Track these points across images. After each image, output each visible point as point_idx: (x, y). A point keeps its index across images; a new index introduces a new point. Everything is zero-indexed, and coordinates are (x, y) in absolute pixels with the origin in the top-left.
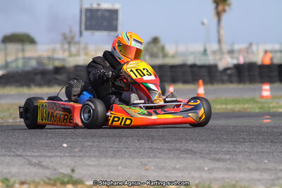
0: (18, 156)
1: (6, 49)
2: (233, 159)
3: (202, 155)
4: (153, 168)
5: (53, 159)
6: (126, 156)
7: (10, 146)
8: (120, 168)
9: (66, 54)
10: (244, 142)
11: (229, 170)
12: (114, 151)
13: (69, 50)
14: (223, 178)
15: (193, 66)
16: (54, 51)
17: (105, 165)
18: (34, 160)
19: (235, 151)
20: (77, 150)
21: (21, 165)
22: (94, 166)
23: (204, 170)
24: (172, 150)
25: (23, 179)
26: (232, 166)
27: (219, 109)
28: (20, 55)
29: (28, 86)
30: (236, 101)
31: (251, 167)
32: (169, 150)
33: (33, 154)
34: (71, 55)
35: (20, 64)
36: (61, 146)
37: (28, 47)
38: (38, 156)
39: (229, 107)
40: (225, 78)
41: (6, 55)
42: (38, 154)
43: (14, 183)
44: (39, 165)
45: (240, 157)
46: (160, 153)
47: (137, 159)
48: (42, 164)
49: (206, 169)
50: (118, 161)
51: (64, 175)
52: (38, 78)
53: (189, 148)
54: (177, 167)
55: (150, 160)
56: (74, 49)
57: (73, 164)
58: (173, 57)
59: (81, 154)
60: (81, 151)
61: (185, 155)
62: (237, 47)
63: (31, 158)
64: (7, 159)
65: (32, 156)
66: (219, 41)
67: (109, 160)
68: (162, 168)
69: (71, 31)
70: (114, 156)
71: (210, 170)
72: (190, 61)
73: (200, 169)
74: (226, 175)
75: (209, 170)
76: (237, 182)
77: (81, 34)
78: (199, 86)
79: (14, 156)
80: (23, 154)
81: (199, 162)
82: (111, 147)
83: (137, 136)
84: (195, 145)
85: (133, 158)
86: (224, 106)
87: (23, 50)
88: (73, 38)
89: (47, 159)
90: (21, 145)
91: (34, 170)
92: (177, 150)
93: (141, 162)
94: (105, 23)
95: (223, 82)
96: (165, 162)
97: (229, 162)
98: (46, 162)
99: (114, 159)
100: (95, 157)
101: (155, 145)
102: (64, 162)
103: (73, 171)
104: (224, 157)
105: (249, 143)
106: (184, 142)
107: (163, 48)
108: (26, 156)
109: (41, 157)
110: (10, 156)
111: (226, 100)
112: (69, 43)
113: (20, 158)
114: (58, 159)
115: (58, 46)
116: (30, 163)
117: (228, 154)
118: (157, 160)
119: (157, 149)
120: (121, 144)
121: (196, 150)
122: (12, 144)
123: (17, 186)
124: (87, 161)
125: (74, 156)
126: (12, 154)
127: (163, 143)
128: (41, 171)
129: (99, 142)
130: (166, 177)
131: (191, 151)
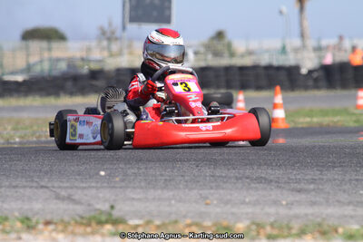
0: (42, 187)
1: (27, 48)
2: (318, 189)
3: (278, 183)
4: (215, 202)
5: (86, 192)
6: (181, 186)
7: (32, 174)
8: (173, 202)
9: (106, 54)
10: (334, 167)
11: (313, 204)
12: (166, 180)
13: (109, 49)
14: (306, 215)
15: (269, 68)
16: (89, 50)
17: (154, 199)
18: (63, 193)
19: (323, 179)
20: (117, 179)
21: (47, 199)
22: (139, 200)
23: (282, 205)
24: (241, 178)
25: (49, 217)
26: (318, 199)
27: (302, 123)
28: (46, 55)
29: (57, 94)
30: (324, 113)
31: (342, 200)
32: (237, 179)
33: (61, 184)
34: (111, 55)
35: (46, 66)
36: (98, 174)
37: (55, 45)
38: (67, 187)
39: (315, 120)
40: (311, 83)
41: (28, 55)
42: (68, 185)
43: (37, 223)
44: (69, 199)
45: (327, 187)
46: (224, 182)
47: (195, 191)
48: (73, 197)
49: (284, 203)
50: (171, 193)
51: (101, 212)
52: (69, 84)
53: (263, 175)
54: (247, 200)
55: (212, 191)
56: (115, 47)
57: (113, 197)
58: (242, 56)
59: (123, 184)
60: (122, 181)
61: (257, 185)
62: (324, 43)
63: (58, 191)
64: (28, 192)
65: (60, 187)
66: (302, 36)
67: (160, 192)
68: (227, 203)
69: (110, 24)
70: (165, 187)
71: (290, 205)
72: (264, 60)
73: (276, 203)
74: (310, 211)
75: (287, 204)
76: (324, 219)
77: (124, 28)
78: (276, 94)
79: (36, 188)
80: (49, 185)
81: (274, 194)
82: (162, 175)
83: (195, 160)
84: (270, 171)
85: (191, 189)
86: (308, 119)
87: (50, 49)
88: (113, 33)
89: (79, 192)
90: (46, 173)
91: (63, 206)
92: (247, 178)
93: (201, 195)
94: (155, 14)
95: (306, 88)
96: (231, 195)
97: (313, 193)
98: (78, 195)
99: (165, 191)
100: (142, 188)
101: (218, 172)
102: (101, 195)
103: (112, 207)
104: (306, 187)
105: (340, 169)
106: (255, 168)
107: (229, 46)
108: (53, 187)
109: (71, 188)
110: (31, 187)
111: (311, 111)
112: (109, 39)
113: (45, 190)
114: (93, 192)
115: (94, 44)
116: (58, 197)
117: (312, 183)
118: (221, 191)
119: (222, 176)
120: (175, 170)
121: (272, 177)
122: (35, 171)
123: (41, 227)
124: (130, 194)
125: (114, 187)
126: (35, 184)
127: (229, 170)
128: (71, 206)
129: (146, 168)
130: (233, 214)
131: (265, 179)
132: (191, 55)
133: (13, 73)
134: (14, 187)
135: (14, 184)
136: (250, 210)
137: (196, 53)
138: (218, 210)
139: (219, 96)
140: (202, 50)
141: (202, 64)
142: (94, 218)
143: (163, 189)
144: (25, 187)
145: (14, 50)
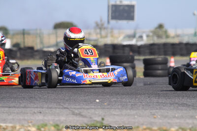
0: (65, 108)
1: (56, 33)
3: (193, 107)
4: (159, 117)
5: (89, 111)
6: (140, 108)
7: (59, 101)
8: (136, 116)
9: (99, 36)
12: (132, 105)
13: (100, 34)
16: (90, 34)
17: (126, 115)
18: (76, 111)
20: (106, 104)
22: (117, 115)
23: (196, 118)
24: (173, 104)
32: (171, 104)
33: (75, 107)
34: (102, 37)
36: (95, 101)
41: (57, 37)
42: (79, 107)
43: (63, 127)
44: (80, 115)
46: (164, 106)
47: (148, 111)
48: (82, 114)
50: (135, 112)
51: (97, 122)
53: (185, 102)
54: (177, 116)
55: (157, 111)
56: (103, 33)
57: (104, 114)
58: (173, 37)
59: (109, 107)
60: (109, 105)
61: (182, 108)
63: (74, 110)
64: (58, 111)
67: (129, 111)
68: (166, 117)
69: (101, 21)
70: (132, 109)
73: (192, 117)
77: (108, 22)
79: (62, 108)
80: (69, 107)
81: (191, 112)
82: (130, 102)
83: (147, 94)
84: (189, 100)
85: (145, 110)
88: (103, 25)
89: (85, 111)
90: (67, 100)
91: (76, 118)
92: (176, 104)
93: (151, 113)
94: (125, 15)
96: (168, 113)
98: (84, 112)
99: (132, 111)
100: (119, 109)
101: (160, 101)
102: (97, 113)
103: (103, 119)
106: (181, 98)
107: (166, 32)
108: (71, 108)
109: (81, 109)
110: (59, 108)
112: (101, 29)
113: (67, 110)
114: (93, 111)
115: (92, 31)
116: (74, 114)
118: (162, 111)
119: (162, 103)
120: (137, 99)
121: (190, 104)
122: (61, 100)
124: (113, 112)
125: (104, 108)
126: (61, 106)
127: (166, 99)
128: (81, 119)
129: (121, 98)
130: (169, 123)
131: (186, 104)
132: (145, 37)
133: (49, 47)
134: (51, 108)
135: (50, 106)
136: (178, 121)
137: (148, 36)
138: (161, 121)
139: (160, 59)
140: (151, 34)
141: (151, 42)
142: (93, 125)
143: (130, 109)
144: (56, 108)
145: (49, 35)
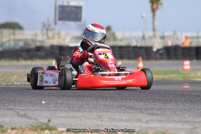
0: (10, 109)
1: (1, 33)
2: (163, 113)
3: (141, 110)
4: (106, 119)
5: (35, 112)
6: (87, 110)
7: (4, 102)
8: (83, 119)
9: (45, 37)
10: (172, 102)
11: (160, 121)
12: (79, 107)
13: (47, 34)
14: (156, 127)
15: (135, 47)
16: (36, 35)
17: (72, 117)
18: (22, 113)
19: (165, 108)
20: (52, 106)
21: (12, 116)
22: (64, 117)
23: (143, 122)
24: (120, 107)
25: (14, 126)
26: (163, 119)
28: (12, 37)
29: (18, 59)
30: (165, 73)
32: (118, 107)
34: (48, 38)
35: (12, 43)
36: (41, 102)
37: (17, 32)
38: (24, 110)
40: (158, 56)
41: (1, 37)
42: (24, 108)
43: (7, 129)
44: (25, 116)
45: (168, 113)
46: (111, 109)
47: (95, 113)
48: (27, 115)
49: (144, 120)
50: (81, 114)
51: (43, 124)
52: (24, 54)
53: (132, 106)
54: (124, 119)
55: (104, 113)
56: (50, 34)
57: (49, 116)
58: (121, 40)
59: (55, 108)
60: (55, 106)
61: (129, 111)
62: (166, 34)
63: (19, 111)
64: (2, 111)
65: (20, 109)
67: (75, 113)
68: (113, 120)
69: (48, 21)
70: (78, 111)
71: (147, 122)
72: (134, 43)
73: (139, 120)
74: (158, 125)
76: (166, 130)
77: (55, 23)
78: (139, 62)
79: (7, 109)
80: (14, 108)
81: (139, 116)
82: (76, 104)
83: (95, 96)
84: (136, 103)
85: (92, 112)
87: (14, 34)
88: (49, 26)
89: (31, 112)
90: (12, 101)
91: (21, 120)
92: (124, 107)
93: (98, 115)
94: (73, 16)
95: (156, 59)
96: (115, 115)
97: (160, 116)
98: (30, 114)
99: (78, 113)
100: (65, 111)
101: (107, 103)
102: (43, 114)
103: (49, 121)
104: (156, 112)
105: (175, 103)
106: (128, 101)
107: (114, 34)
108: (16, 109)
109: (26, 110)
110: (4, 109)
112: (47, 30)
113: (11, 111)
114: (39, 112)
115: (39, 31)
116: (19, 115)
117: (159, 110)
118: (109, 114)
119: (110, 105)
120: (84, 102)
121: (137, 107)
122: (6, 100)
123: (9, 131)
124: (59, 114)
125: (50, 110)
126: (6, 108)
127: (114, 102)
128: (26, 120)
129: (68, 100)
131: (134, 107)
136: (125, 124)
138: (108, 124)
142: (39, 126)
